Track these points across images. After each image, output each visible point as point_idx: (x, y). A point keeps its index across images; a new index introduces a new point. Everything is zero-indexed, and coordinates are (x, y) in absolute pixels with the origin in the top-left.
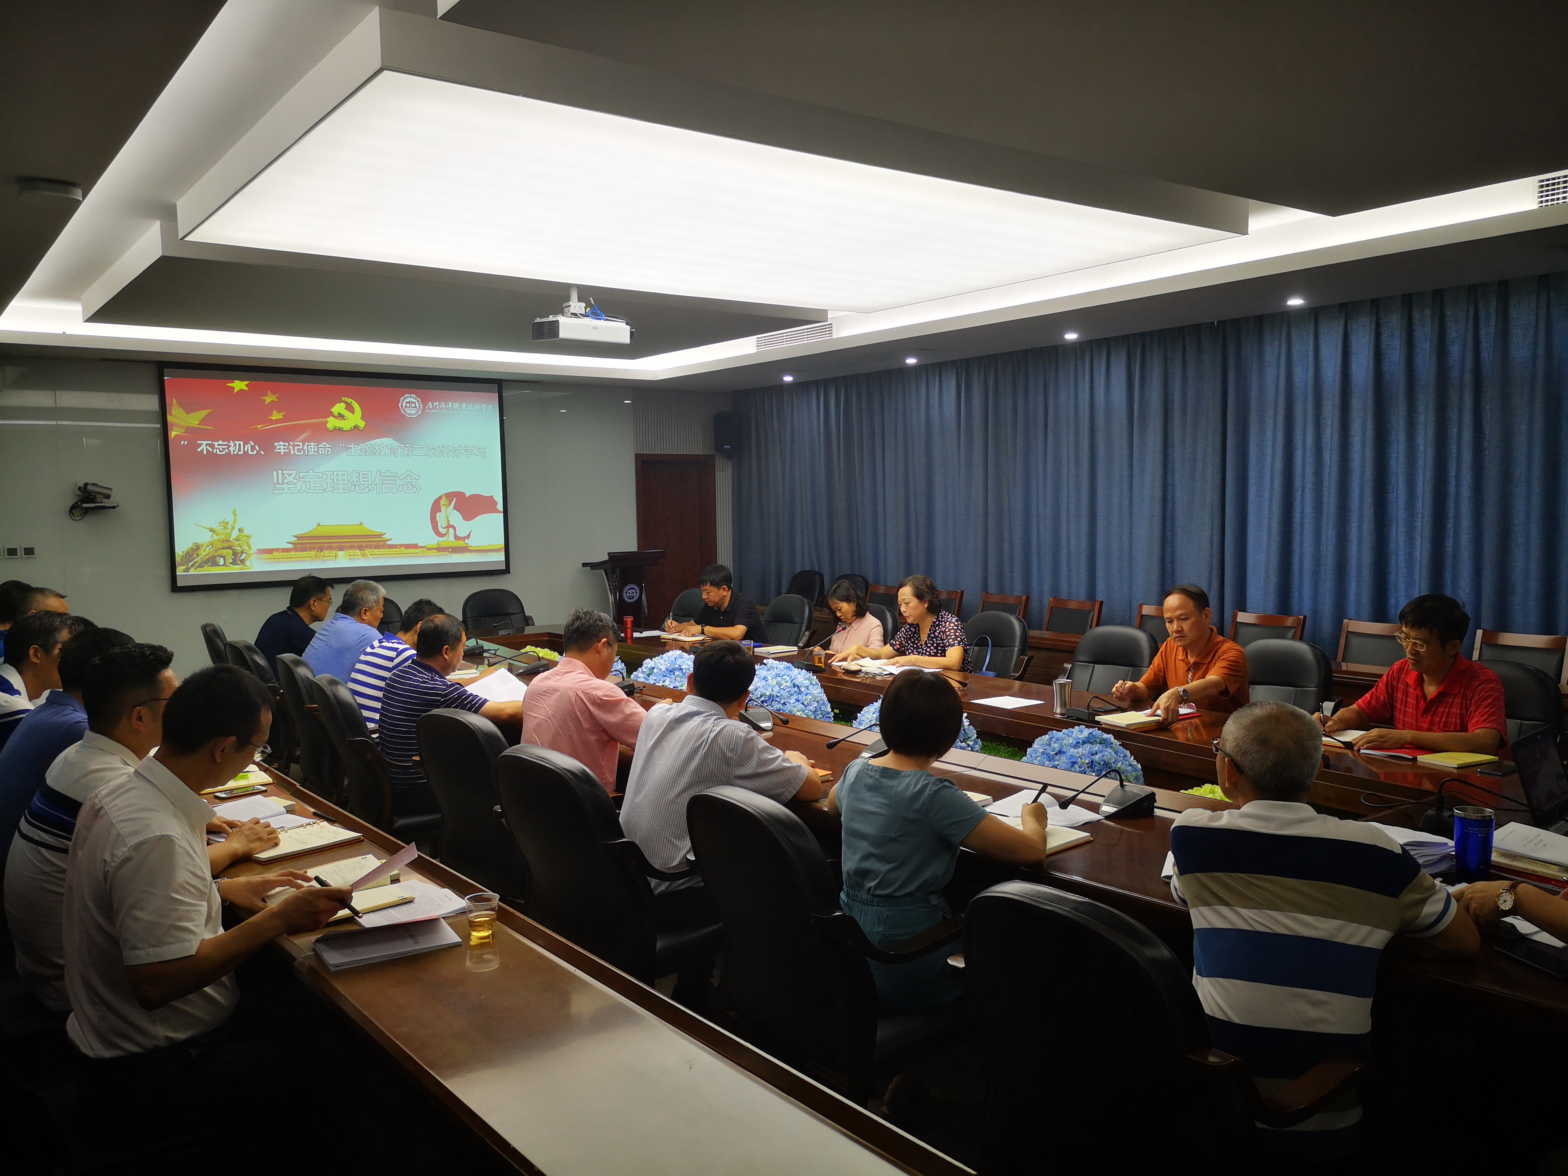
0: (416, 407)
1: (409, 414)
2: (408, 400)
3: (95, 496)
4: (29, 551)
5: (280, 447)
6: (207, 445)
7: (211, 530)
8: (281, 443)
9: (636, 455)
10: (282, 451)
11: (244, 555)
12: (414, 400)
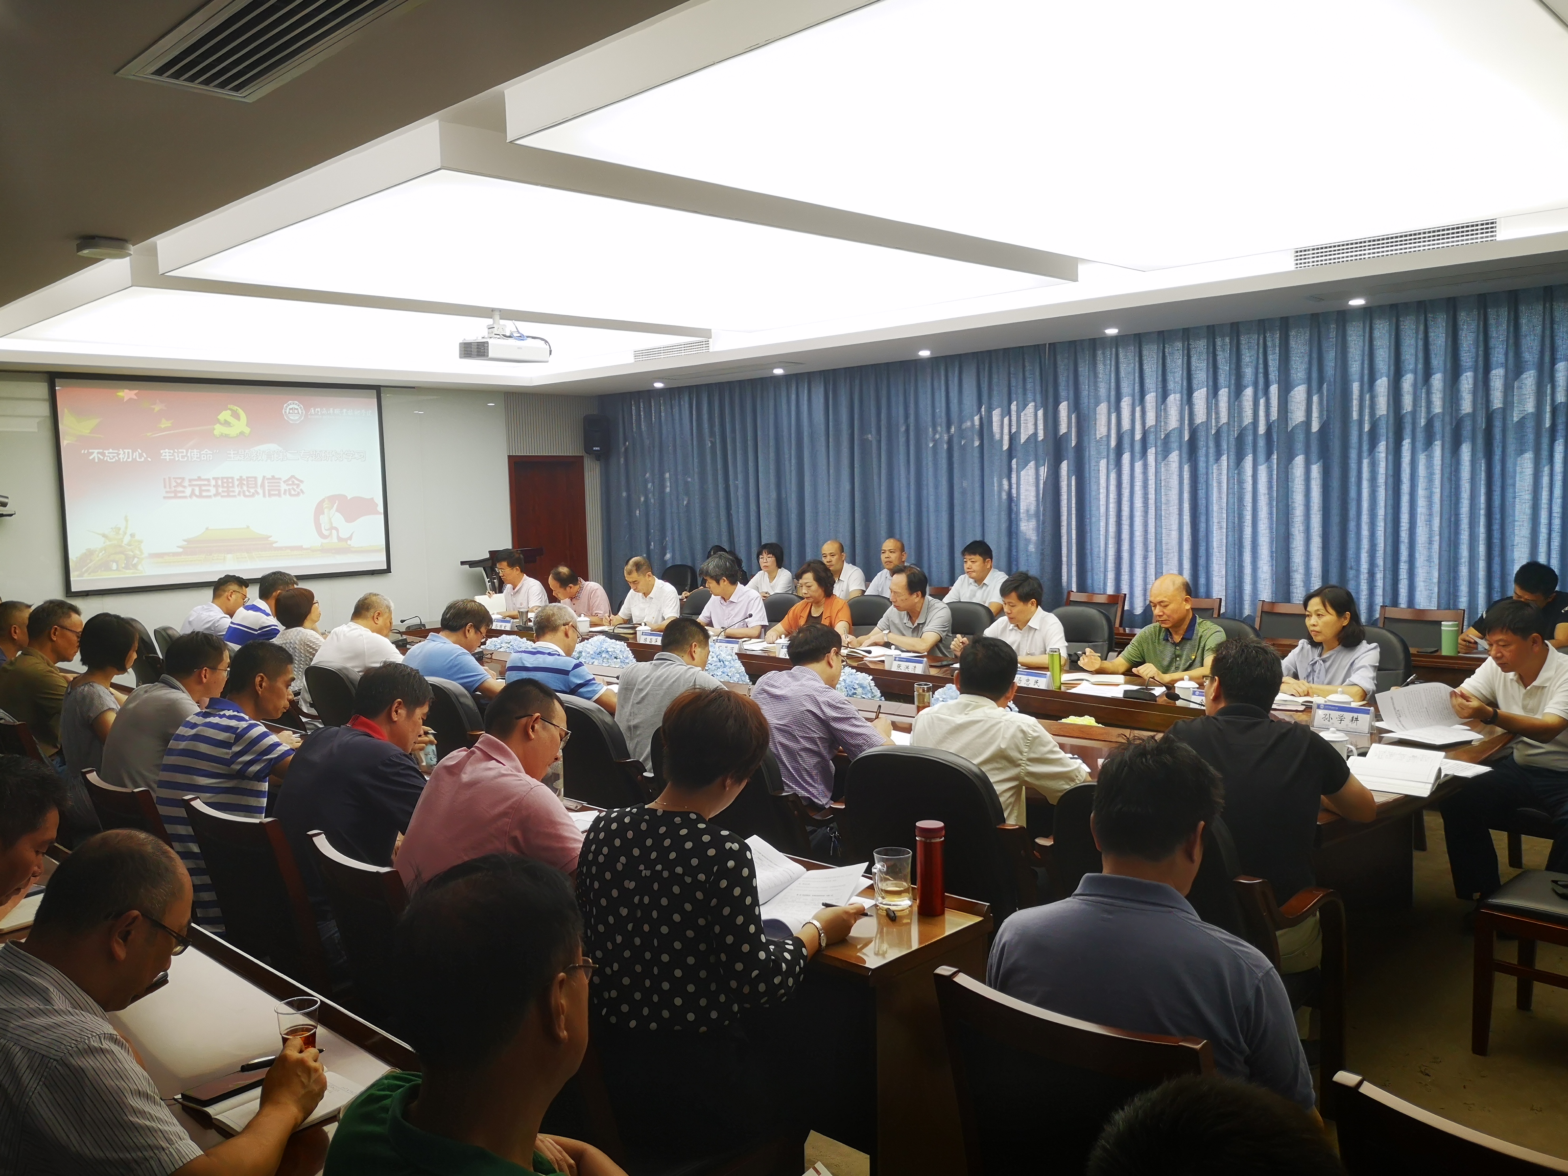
0: (298, 413)
1: (292, 420)
2: (291, 407)
5: (166, 454)
6: (98, 453)
7: (104, 536)
8: (167, 450)
9: (509, 457)
10: (168, 458)
11: (136, 560)
12: (296, 407)
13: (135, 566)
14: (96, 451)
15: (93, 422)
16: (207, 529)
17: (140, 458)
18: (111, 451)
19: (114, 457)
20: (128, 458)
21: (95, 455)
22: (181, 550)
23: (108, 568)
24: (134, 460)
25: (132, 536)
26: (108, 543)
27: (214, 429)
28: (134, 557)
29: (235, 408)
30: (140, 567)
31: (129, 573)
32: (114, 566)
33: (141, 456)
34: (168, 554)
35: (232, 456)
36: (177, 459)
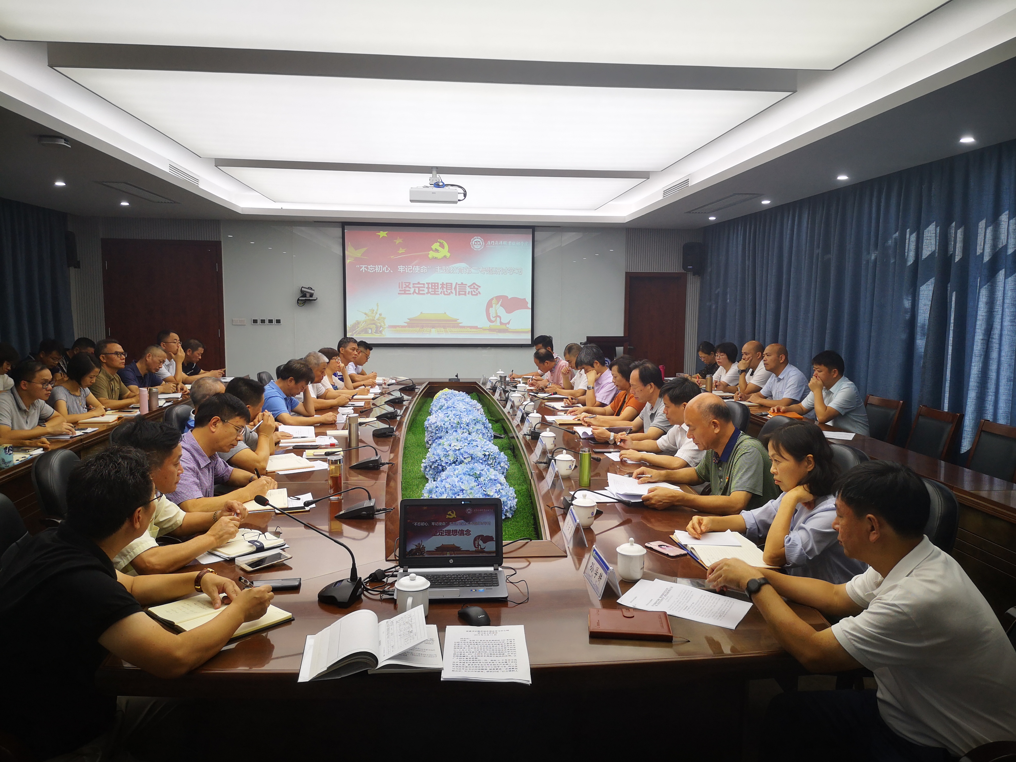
0: (480, 244)
1: (476, 249)
2: (476, 240)
3: (305, 294)
4: (278, 321)
5: (401, 268)
6: (365, 267)
7: (366, 314)
8: (401, 266)
9: (626, 273)
10: (402, 270)
11: (382, 328)
12: (479, 240)
13: (381, 332)
14: (364, 266)
15: (364, 250)
16: (421, 313)
17: (387, 271)
18: (371, 266)
19: (373, 269)
20: (380, 270)
21: (363, 268)
22: (406, 324)
23: (367, 332)
24: (383, 271)
25: (380, 315)
26: (368, 318)
27: (429, 254)
28: (381, 327)
29: (442, 241)
30: (383, 333)
31: (377, 336)
32: (370, 331)
33: (387, 269)
34: (399, 326)
35: (438, 270)
36: (407, 271)
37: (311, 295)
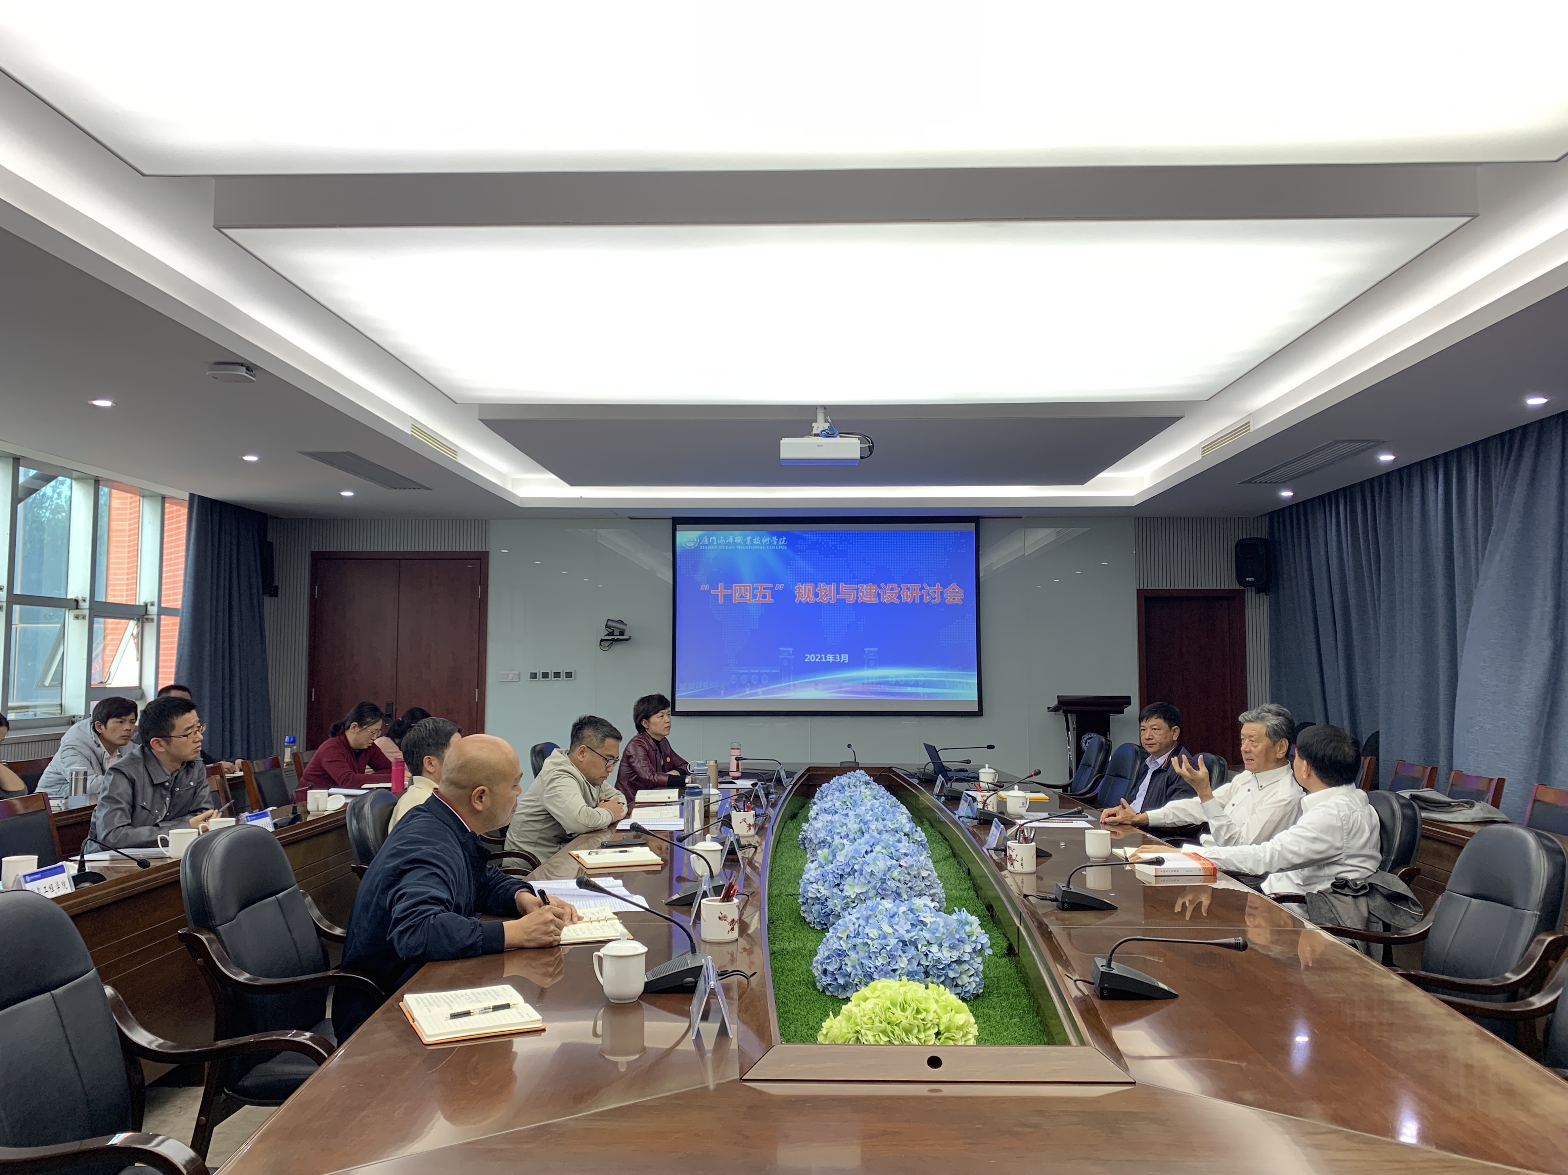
3: (613, 631)
4: (569, 675)
9: (1138, 590)
37: (622, 633)
